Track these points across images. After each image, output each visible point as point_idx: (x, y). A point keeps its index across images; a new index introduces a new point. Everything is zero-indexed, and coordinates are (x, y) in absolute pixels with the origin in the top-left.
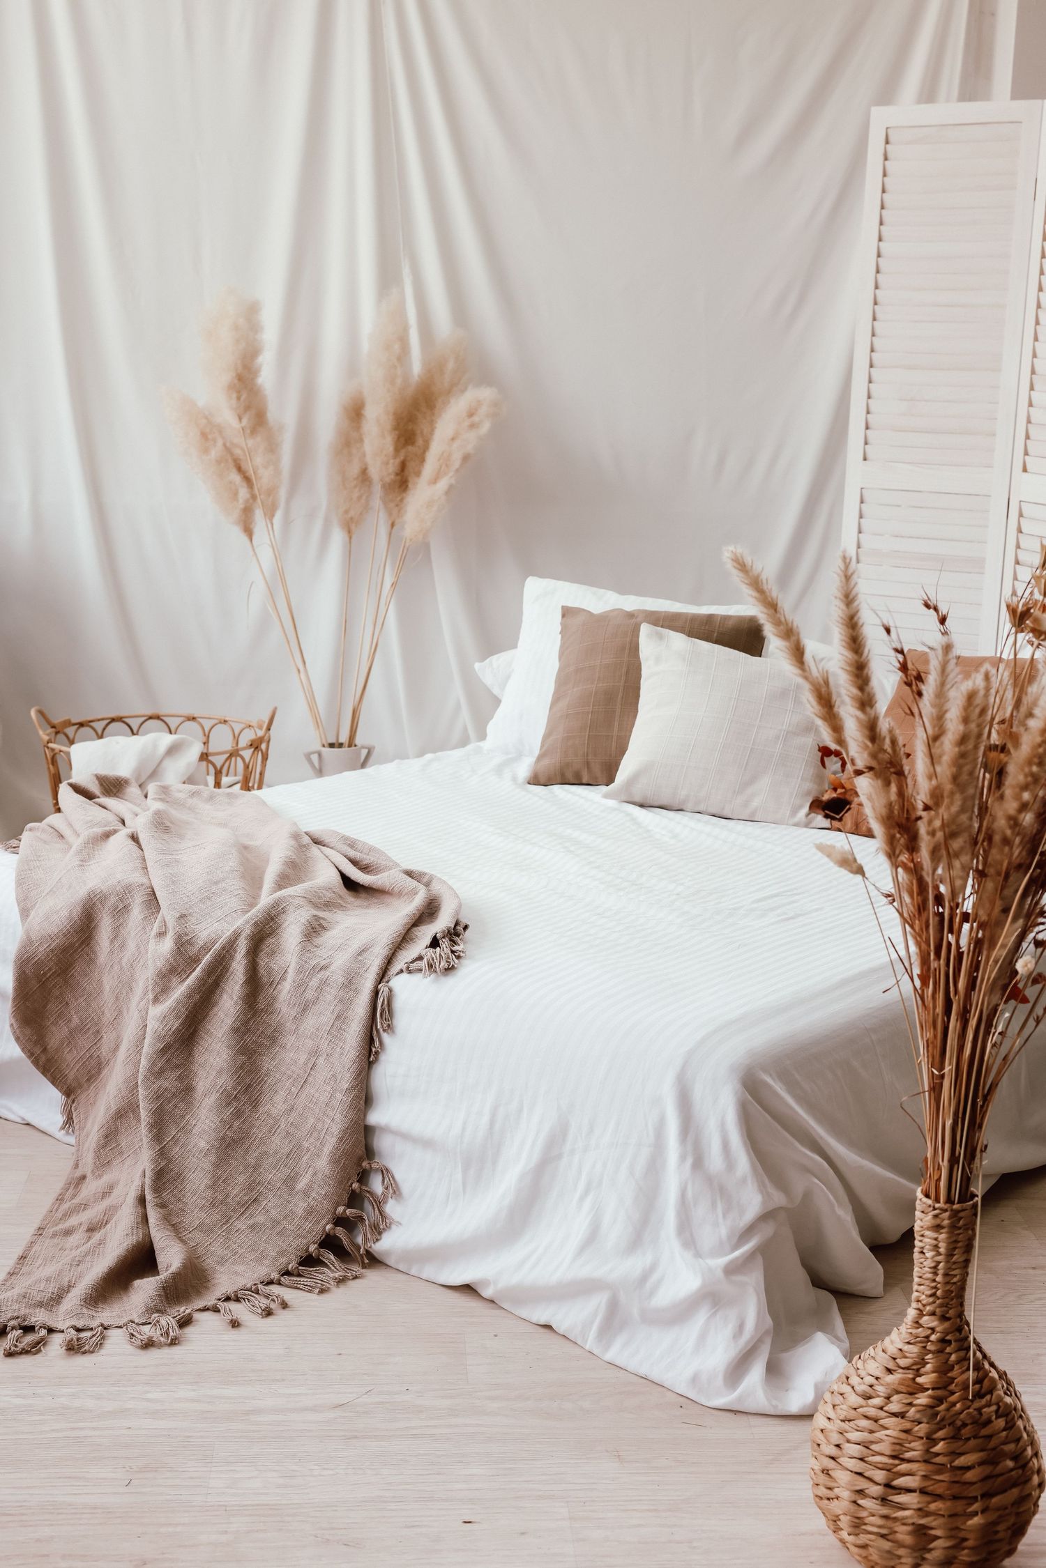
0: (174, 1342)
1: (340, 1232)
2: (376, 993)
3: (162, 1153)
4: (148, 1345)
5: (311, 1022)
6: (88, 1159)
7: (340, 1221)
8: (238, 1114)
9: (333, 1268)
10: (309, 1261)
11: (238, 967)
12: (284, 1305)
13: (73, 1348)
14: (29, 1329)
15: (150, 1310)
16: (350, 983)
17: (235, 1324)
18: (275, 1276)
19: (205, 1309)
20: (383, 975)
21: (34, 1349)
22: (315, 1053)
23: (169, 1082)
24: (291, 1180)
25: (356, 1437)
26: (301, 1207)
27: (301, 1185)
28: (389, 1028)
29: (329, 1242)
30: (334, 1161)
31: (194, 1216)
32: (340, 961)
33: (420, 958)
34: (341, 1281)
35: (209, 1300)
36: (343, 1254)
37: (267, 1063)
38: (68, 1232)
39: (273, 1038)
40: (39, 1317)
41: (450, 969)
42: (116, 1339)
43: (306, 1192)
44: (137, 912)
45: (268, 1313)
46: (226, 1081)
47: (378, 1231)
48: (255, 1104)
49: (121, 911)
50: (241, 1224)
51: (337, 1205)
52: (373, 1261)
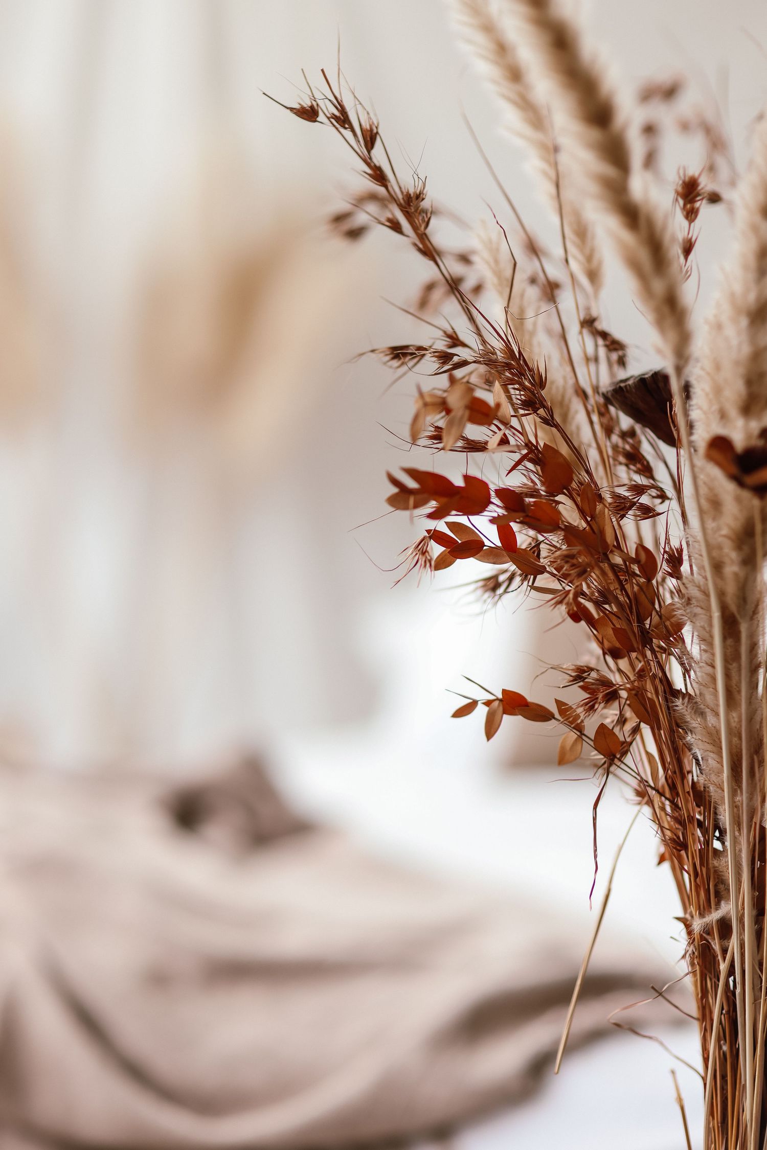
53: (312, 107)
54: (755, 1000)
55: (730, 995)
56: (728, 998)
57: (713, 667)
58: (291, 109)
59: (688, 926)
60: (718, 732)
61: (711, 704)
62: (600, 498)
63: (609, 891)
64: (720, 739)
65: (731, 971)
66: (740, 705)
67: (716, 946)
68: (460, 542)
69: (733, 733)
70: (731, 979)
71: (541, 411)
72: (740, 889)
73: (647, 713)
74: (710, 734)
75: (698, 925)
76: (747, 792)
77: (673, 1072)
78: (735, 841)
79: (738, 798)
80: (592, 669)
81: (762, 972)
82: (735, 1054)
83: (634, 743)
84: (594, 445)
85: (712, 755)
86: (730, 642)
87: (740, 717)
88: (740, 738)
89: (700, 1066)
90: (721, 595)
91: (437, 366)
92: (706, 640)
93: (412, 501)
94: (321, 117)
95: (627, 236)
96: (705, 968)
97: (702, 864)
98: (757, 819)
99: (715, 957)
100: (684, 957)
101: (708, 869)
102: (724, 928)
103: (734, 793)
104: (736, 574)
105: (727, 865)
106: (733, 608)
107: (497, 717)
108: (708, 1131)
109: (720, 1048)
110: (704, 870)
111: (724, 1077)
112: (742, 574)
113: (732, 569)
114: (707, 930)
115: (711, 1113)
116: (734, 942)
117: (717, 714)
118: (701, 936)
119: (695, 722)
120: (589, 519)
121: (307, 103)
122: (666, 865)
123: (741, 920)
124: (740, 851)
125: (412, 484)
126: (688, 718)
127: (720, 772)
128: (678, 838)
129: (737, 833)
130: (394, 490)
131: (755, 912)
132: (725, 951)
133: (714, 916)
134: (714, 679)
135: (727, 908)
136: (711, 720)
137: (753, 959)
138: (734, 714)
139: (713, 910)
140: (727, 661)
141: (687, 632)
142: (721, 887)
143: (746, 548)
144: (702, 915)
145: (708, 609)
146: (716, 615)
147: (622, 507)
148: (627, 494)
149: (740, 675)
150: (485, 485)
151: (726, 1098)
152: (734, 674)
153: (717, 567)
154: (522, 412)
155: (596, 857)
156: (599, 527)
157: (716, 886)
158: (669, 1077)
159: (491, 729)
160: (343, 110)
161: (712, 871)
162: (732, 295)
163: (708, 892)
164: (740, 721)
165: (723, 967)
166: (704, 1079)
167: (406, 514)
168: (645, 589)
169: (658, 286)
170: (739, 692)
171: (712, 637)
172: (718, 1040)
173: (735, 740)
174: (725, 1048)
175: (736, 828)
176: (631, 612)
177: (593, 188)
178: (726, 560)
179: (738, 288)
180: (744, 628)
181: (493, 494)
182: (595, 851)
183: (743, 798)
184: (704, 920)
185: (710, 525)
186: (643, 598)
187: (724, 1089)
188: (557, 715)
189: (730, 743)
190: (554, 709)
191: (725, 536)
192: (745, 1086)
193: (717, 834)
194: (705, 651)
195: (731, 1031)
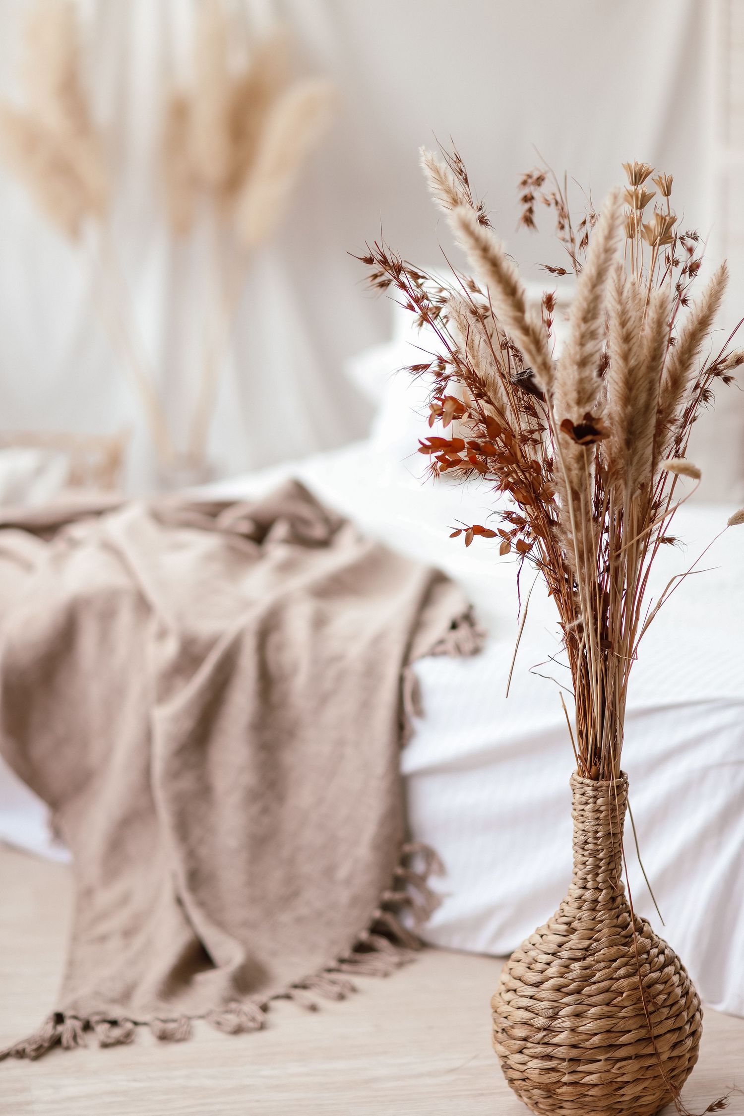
0: (262, 1027)
1: (389, 918)
2: (401, 680)
3: (191, 855)
4: (238, 1031)
5: (332, 713)
6: (93, 872)
7: (387, 907)
8: (265, 811)
9: (387, 954)
10: (362, 948)
11: (248, 664)
12: (354, 990)
13: (164, 1037)
14: (114, 1023)
15: (228, 1000)
16: (371, 671)
17: (313, 1008)
18: (333, 964)
19: (277, 997)
20: (406, 660)
21: (125, 1040)
22: (340, 743)
23: (187, 783)
24: (329, 871)
25: (482, 1095)
26: (344, 896)
27: (342, 873)
28: (420, 713)
29: (379, 929)
30: (376, 847)
31: (236, 913)
32: (355, 652)
33: (441, 642)
34: (400, 965)
35: (279, 988)
36: (393, 938)
37: (289, 757)
38: (103, 939)
39: (291, 733)
40: (116, 1012)
41: (476, 651)
42: (202, 1028)
43: (348, 882)
44: (125, 617)
45: (341, 997)
46: (249, 779)
47: (425, 914)
48: (281, 798)
49: (108, 615)
50: (285, 917)
51: (382, 889)
52: (423, 945)
53: (371, 258)
54: (596, 661)
55: (584, 657)
56: (583, 659)
57: (569, 513)
58: (360, 259)
59: (563, 627)
60: (573, 541)
61: (569, 528)
62: (514, 437)
63: (527, 611)
64: (573, 544)
65: (584, 647)
66: (582, 530)
67: (577, 636)
68: (451, 460)
69: (580, 542)
70: (585, 650)
71: (485, 398)
72: (586, 611)
73: (539, 531)
74: (569, 543)
75: (568, 627)
76: (587, 568)
77: (561, 693)
78: (583, 589)
79: (583, 570)
80: (513, 513)
81: (598, 647)
82: (588, 685)
83: (534, 545)
84: (509, 403)
85: (570, 551)
86: (576, 502)
87: (582, 535)
88: (583, 544)
89: (573, 691)
90: (571, 482)
91: (435, 377)
92: (565, 500)
93: (430, 451)
94: (375, 261)
95: (525, 338)
96: (573, 646)
97: (568, 599)
98: (592, 579)
99: (576, 641)
100: (563, 640)
101: (571, 601)
102: (580, 628)
103: (581, 568)
104: (577, 474)
105: (580, 599)
106: (576, 488)
107: (471, 537)
108: (578, 720)
109: (581, 682)
110: (569, 601)
111: (584, 695)
112: (580, 474)
113: (575, 472)
114: (573, 629)
115: (579, 712)
116: (585, 635)
117: (571, 532)
118: (570, 632)
119: (562, 537)
120: (509, 447)
121: (368, 256)
122: (552, 596)
123: (587, 625)
124: (585, 593)
125: (428, 443)
126: (559, 535)
127: (575, 559)
128: (557, 588)
129: (583, 586)
130: (422, 446)
131: (594, 621)
132: (581, 639)
133: (576, 623)
134: (569, 517)
135: (581, 619)
136: (569, 536)
137: (594, 641)
138: (579, 534)
139: (574, 620)
140: (575, 510)
141: (556, 497)
142: (578, 609)
143: (581, 463)
144: (570, 623)
145: (565, 487)
146: (569, 492)
147: (525, 440)
148: (526, 434)
149: (581, 517)
150: (462, 441)
151: (586, 705)
152: (578, 516)
153: (569, 469)
154: (478, 399)
155: (519, 600)
156: (514, 452)
157: (575, 609)
158: (559, 694)
159: (468, 542)
160: (384, 257)
161: (573, 602)
162: (570, 354)
163: (572, 611)
164: (582, 537)
165: (581, 646)
166: (575, 696)
167: (428, 455)
168: (536, 479)
169: (539, 360)
170: (581, 523)
171: (567, 500)
172: (581, 678)
173: (580, 545)
174: (584, 682)
175: (583, 583)
176: (531, 488)
177: (510, 321)
178: (572, 468)
179: (572, 352)
180: (582, 497)
181: (466, 444)
182: (519, 597)
183: (585, 570)
184: (571, 625)
185: (564, 451)
186: (535, 482)
187: (584, 701)
188: (499, 534)
189: (578, 546)
190: (497, 532)
191: (571, 458)
192: (593, 699)
193: (575, 585)
194: (565, 505)
195: (586, 674)
